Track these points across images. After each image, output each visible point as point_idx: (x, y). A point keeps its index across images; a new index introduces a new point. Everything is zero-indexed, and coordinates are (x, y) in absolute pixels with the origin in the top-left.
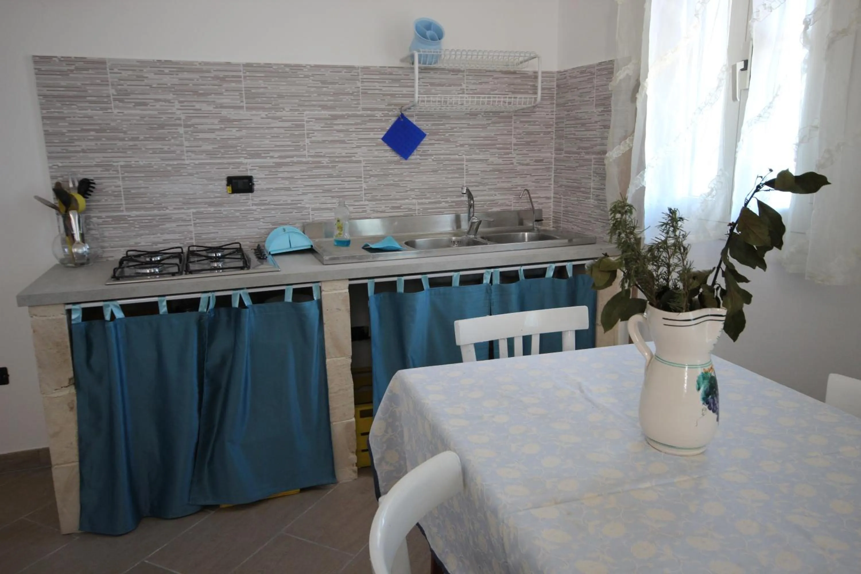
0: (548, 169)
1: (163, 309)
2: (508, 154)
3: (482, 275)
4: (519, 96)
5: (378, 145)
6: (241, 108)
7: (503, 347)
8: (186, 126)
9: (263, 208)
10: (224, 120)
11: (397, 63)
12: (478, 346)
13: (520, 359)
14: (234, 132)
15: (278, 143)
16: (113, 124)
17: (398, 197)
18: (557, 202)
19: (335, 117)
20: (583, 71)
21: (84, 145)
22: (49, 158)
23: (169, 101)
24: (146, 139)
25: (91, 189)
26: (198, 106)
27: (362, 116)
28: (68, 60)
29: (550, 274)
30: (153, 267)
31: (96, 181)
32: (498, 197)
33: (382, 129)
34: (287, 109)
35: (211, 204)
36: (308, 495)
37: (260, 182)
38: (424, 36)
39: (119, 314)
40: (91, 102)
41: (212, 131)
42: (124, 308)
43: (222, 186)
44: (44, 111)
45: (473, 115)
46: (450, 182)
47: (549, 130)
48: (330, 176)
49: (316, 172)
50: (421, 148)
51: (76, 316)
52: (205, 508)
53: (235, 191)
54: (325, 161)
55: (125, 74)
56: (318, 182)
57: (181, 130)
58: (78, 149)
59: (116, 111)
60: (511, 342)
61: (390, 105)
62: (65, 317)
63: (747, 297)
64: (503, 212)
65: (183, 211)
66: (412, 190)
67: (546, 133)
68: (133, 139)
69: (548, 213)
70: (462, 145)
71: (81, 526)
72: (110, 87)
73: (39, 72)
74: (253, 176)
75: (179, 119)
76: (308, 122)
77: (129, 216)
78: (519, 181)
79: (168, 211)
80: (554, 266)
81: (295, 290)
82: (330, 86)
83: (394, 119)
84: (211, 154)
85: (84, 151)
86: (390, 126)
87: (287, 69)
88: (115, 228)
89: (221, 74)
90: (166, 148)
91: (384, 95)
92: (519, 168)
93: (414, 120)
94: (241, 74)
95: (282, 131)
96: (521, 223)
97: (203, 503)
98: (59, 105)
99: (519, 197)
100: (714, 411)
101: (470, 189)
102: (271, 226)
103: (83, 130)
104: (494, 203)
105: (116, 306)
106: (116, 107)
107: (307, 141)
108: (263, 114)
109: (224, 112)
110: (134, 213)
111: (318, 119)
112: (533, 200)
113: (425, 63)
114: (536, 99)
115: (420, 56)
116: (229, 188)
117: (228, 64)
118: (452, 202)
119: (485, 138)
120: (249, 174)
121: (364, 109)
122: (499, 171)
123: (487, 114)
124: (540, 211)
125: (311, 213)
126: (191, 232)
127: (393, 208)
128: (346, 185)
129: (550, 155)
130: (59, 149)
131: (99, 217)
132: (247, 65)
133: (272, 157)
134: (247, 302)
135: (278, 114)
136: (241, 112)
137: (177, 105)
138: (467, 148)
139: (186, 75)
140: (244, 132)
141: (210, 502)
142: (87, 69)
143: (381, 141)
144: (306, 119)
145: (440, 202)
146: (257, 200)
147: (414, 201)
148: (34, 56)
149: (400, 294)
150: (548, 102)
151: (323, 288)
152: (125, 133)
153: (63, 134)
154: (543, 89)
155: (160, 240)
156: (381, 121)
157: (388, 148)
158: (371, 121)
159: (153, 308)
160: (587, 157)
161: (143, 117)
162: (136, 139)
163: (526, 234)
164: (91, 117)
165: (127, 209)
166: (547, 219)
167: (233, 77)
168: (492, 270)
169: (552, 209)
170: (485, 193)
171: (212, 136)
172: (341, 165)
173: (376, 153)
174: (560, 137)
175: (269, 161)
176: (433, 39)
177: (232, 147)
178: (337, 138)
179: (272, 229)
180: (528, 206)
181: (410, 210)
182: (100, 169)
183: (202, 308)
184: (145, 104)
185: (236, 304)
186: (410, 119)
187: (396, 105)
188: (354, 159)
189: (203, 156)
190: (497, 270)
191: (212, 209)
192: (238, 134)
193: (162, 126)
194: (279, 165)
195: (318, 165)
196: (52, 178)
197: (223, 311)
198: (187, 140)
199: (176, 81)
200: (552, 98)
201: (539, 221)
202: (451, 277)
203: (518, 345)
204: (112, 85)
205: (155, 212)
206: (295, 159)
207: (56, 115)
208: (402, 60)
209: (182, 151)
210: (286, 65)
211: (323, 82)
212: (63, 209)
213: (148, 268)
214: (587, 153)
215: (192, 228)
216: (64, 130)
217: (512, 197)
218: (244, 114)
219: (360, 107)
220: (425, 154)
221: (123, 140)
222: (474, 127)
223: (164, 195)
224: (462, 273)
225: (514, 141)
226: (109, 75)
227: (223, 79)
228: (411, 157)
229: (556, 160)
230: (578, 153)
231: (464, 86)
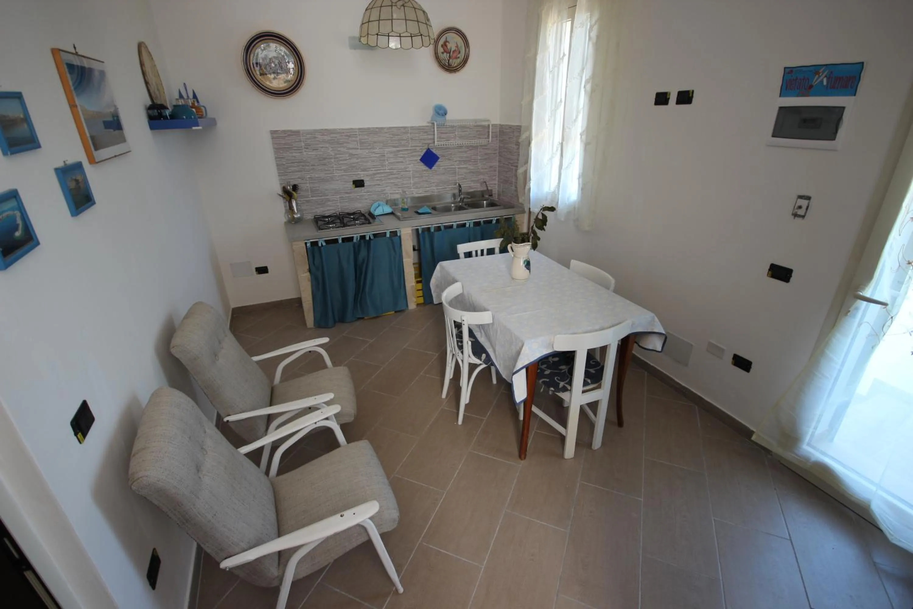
0: (495, 171)
1: (340, 241)
2: (476, 164)
3: (466, 223)
4: (481, 140)
5: (418, 163)
6: (358, 149)
7: (474, 253)
8: (335, 158)
9: (369, 194)
10: (351, 155)
11: (425, 124)
12: (465, 253)
13: (480, 258)
14: (354, 160)
15: (374, 164)
16: (305, 159)
17: (427, 186)
18: (499, 186)
19: (399, 151)
20: (510, 127)
21: (293, 169)
22: (279, 176)
23: (327, 147)
24: (318, 165)
25: (297, 189)
26: (339, 149)
27: (411, 150)
28: (284, 132)
29: (494, 222)
30: (333, 224)
31: (299, 185)
32: (472, 184)
33: (419, 155)
34: (378, 148)
35: (347, 193)
36: (398, 314)
37: (367, 182)
38: (438, 114)
39: (324, 244)
40: (295, 150)
41: (346, 160)
42: (326, 241)
43: (351, 185)
44: (276, 155)
45: (461, 147)
46: (451, 179)
47: (496, 152)
48: (397, 178)
49: (391, 176)
50: (437, 163)
51: (308, 245)
52: (359, 319)
53: (356, 187)
54: (395, 171)
55: (309, 136)
56: (392, 181)
57: (333, 160)
58: (290, 171)
59: (305, 153)
60: (476, 252)
61: (423, 144)
62: (304, 245)
63: (539, 239)
64: (474, 192)
65: (334, 196)
66: (433, 183)
67: (494, 154)
68: (312, 166)
69: (495, 191)
70: (456, 161)
71: (314, 325)
72: (302, 142)
73: (273, 138)
74: (364, 179)
75: (331, 155)
76: (387, 153)
77: (312, 200)
78: (482, 177)
79: (328, 197)
80: (496, 218)
81: (390, 232)
82: (396, 137)
83: (425, 151)
84: (345, 171)
85: (292, 172)
86: (423, 154)
87: (377, 130)
88: (307, 205)
89: (348, 134)
90: (326, 169)
91: (421, 139)
92: (482, 171)
93: (434, 151)
94: (357, 133)
95: (375, 158)
96: (483, 196)
97: (358, 317)
98: (281, 152)
99: (481, 185)
100: (528, 270)
101: (460, 184)
102: (373, 202)
103: (292, 163)
104: (470, 187)
105: (322, 240)
106: (305, 151)
107: (387, 162)
108: (367, 151)
109: (351, 151)
110: (314, 198)
111: (391, 152)
112: (488, 185)
113: (438, 126)
114: (489, 141)
115: (437, 124)
116: (354, 186)
117: (352, 129)
118: (452, 187)
119: (467, 157)
120: (362, 179)
121: (411, 147)
122: (472, 172)
123: (467, 147)
124: (491, 190)
125: (389, 195)
126: (339, 206)
127: (425, 191)
128: (405, 182)
129: (496, 164)
130: (282, 171)
131: (301, 201)
132: (360, 129)
133: (372, 171)
134: (372, 237)
135: (374, 151)
136: (358, 150)
137: (331, 149)
138: (458, 162)
139: (334, 135)
140: (359, 160)
141: (361, 316)
142: (292, 135)
143: (419, 161)
144: (386, 152)
145: (446, 188)
146: (365, 190)
147: (435, 188)
148: (271, 131)
149: (432, 232)
150: (495, 139)
151: (402, 231)
152: (308, 162)
153: (284, 165)
154: (492, 133)
155: (326, 210)
156: (419, 151)
157: (422, 164)
158: (415, 152)
159: (336, 241)
160: (512, 167)
161: (316, 155)
162: (314, 165)
163: (485, 202)
164: (295, 157)
165: (312, 197)
166: (495, 194)
167: (354, 135)
168: (470, 221)
169: (497, 189)
170: (466, 183)
171: (345, 162)
172: (402, 173)
173: (417, 167)
174: (500, 156)
175: (371, 172)
176: (443, 115)
177: (354, 167)
178: (400, 161)
179: (373, 203)
180: (485, 189)
181: (433, 192)
182: (300, 179)
183: (355, 240)
184: (317, 150)
185: (368, 238)
186: (432, 150)
187: (425, 144)
188: (407, 170)
189: (342, 171)
190: (472, 221)
191: (347, 195)
192: (357, 161)
193: (325, 159)
194: (375, 174)
195: (392, 174)
196: (281, 184)
197: (362, 241)
198: (335, 164)
199: (329, 138)
200: (497, 137)
201: (491, 195)
202: (453, 225)
203: (479, 253)
204: (303, 142)
205: (323, 198)
206: (382, 171)
207: (281, 156)
208: (428, 123)
209: (334, 170)
210: (377, 128)
211: (393, 135)
212: (288, 198)
213: (331, 224)
214: (512, 166)
215: (338, 204)
216: (284, 163)
217: (479, 184)
218: (359, 152)
219: (410, 145)
220: (439, 166)
221: (308, 166)
222: (462, 152)
223: (326, 190)
224: (458, 223)
225: (479, 158)
226: (302, 137)
227: (349, 136)
228: (433, 168)
229: (499, 166)
230: (508, 165)
231: (456, 133)
